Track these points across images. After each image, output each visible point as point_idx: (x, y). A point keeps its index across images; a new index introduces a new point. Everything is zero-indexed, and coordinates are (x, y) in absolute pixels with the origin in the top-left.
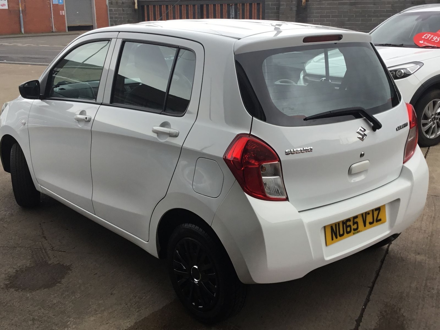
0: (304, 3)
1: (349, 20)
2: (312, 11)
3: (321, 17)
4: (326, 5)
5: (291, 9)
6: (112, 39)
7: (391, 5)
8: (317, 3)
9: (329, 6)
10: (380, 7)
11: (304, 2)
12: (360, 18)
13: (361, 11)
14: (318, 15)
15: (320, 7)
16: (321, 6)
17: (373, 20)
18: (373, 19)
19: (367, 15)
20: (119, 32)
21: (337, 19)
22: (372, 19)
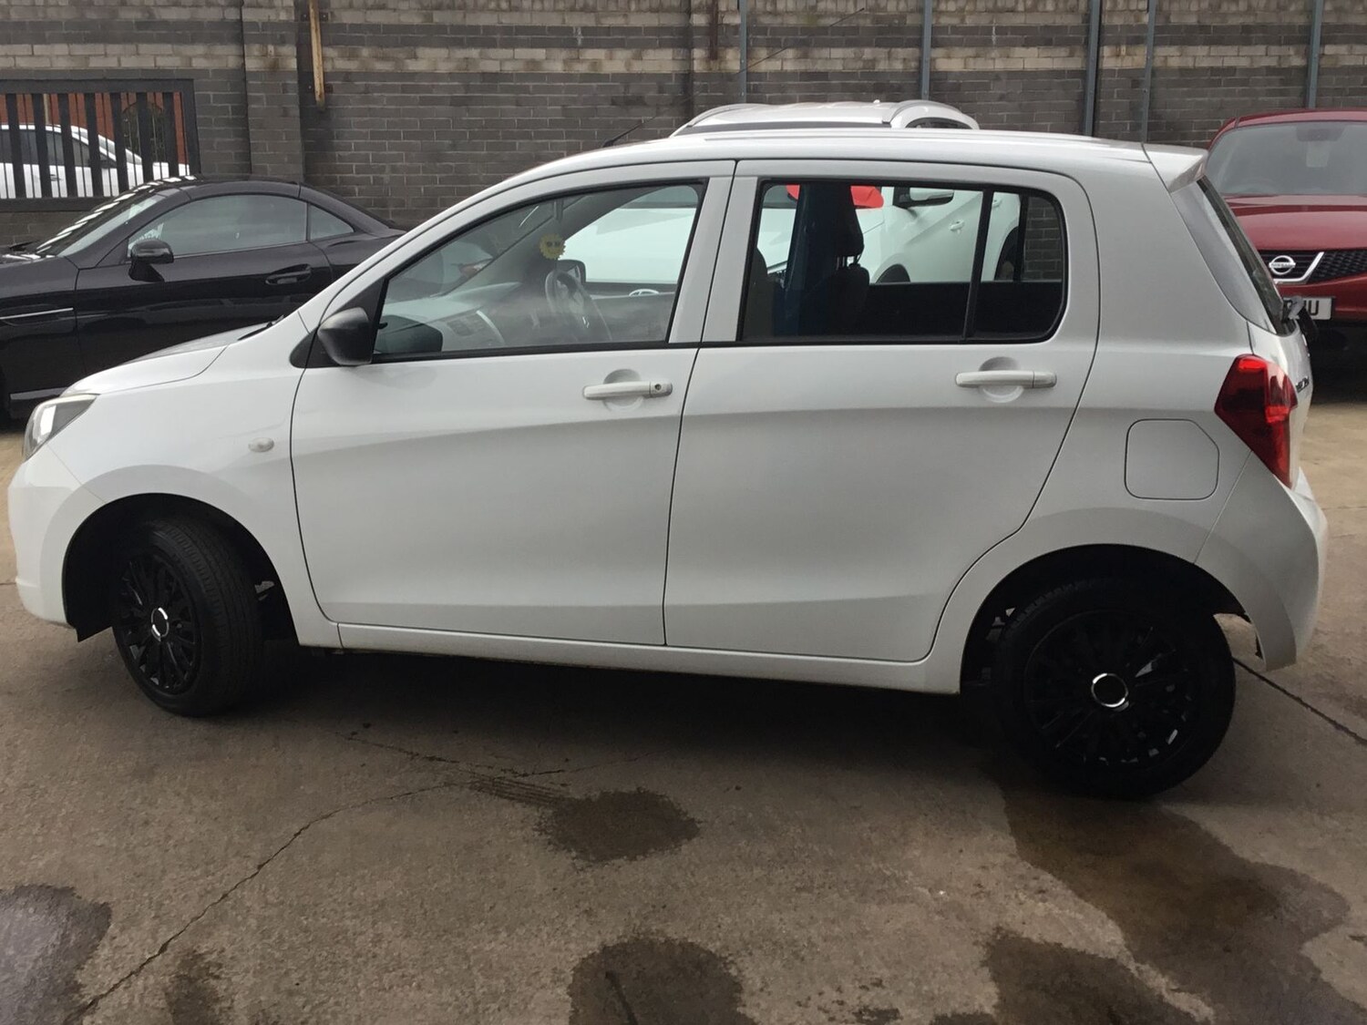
0: (320, 96)
1: (454, 147)
2: (345, 119)
3: (374, 135)
4: (385, 103)
5: (285, 113)
6: (707, 179)
7: (559, 107)
8: (357, 96)
9: (393, 107)
10: (534, 112)
11: (321, 94)
12: (485, 141)
13: (484, 122)
14: (364, 131)
15: (370, 109)
16: (371, 106)
17: (517, 144)
18: (517, 142)
19: (500, 134)
20: (737, 160)
21: (419, 142)
22: (515, 143)
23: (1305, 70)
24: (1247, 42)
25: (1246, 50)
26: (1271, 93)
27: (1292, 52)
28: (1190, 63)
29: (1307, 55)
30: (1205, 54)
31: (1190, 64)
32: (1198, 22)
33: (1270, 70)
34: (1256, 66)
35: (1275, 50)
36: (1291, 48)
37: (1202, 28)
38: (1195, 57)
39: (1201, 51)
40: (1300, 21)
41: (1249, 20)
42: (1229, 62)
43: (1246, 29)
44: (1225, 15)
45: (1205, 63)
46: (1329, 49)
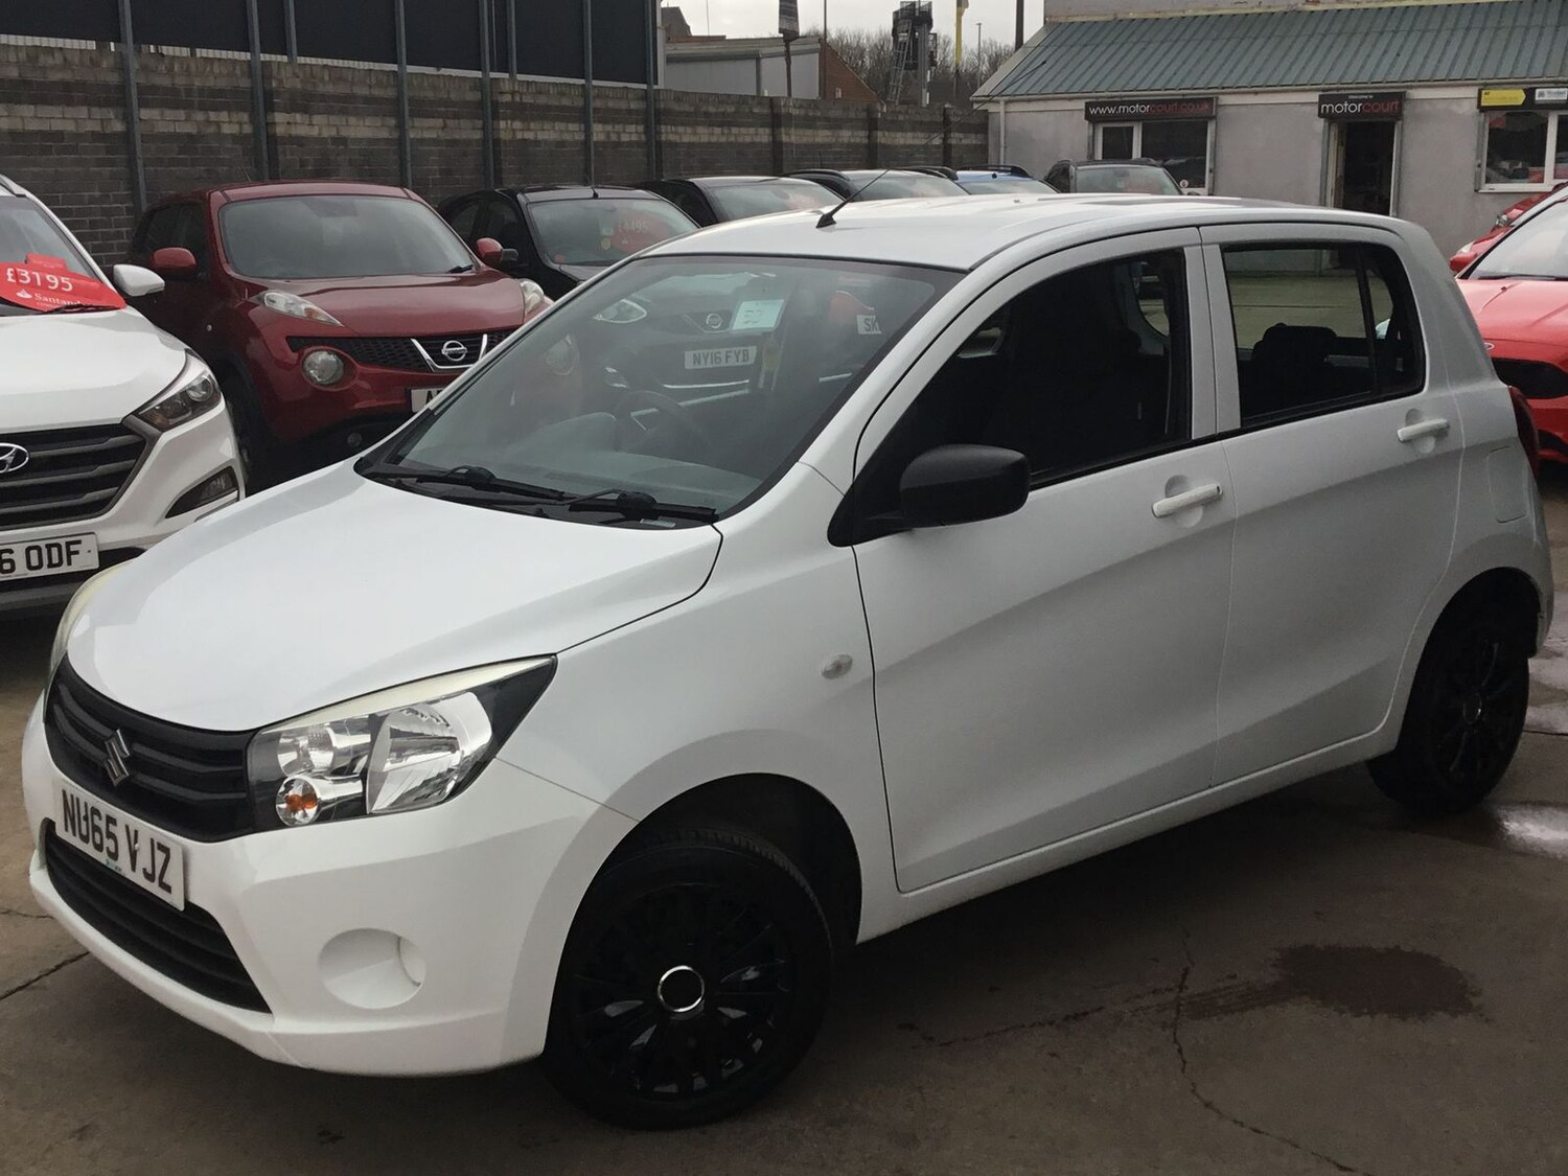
23: (127, 136)
24: (69, 102)
25: (70, 112)
26: (100, 163)
27: (112, 116)
28: (18, 125)
29: (128, 119)
30: (32, 114)
31: (19, 127)
32: (20, 75)
33: (96, 136)
34: (81, 131)
35: (97, 112)
36: (111, 110)
37: (23, 83)
38: (22, 118)
39: (27, 110)
40: (113, 79)
41: (67, 76)
42: (57, 126)
43: (66, 86)
44: (44, 69)
45: (34, 126)
46: (145, 114)
